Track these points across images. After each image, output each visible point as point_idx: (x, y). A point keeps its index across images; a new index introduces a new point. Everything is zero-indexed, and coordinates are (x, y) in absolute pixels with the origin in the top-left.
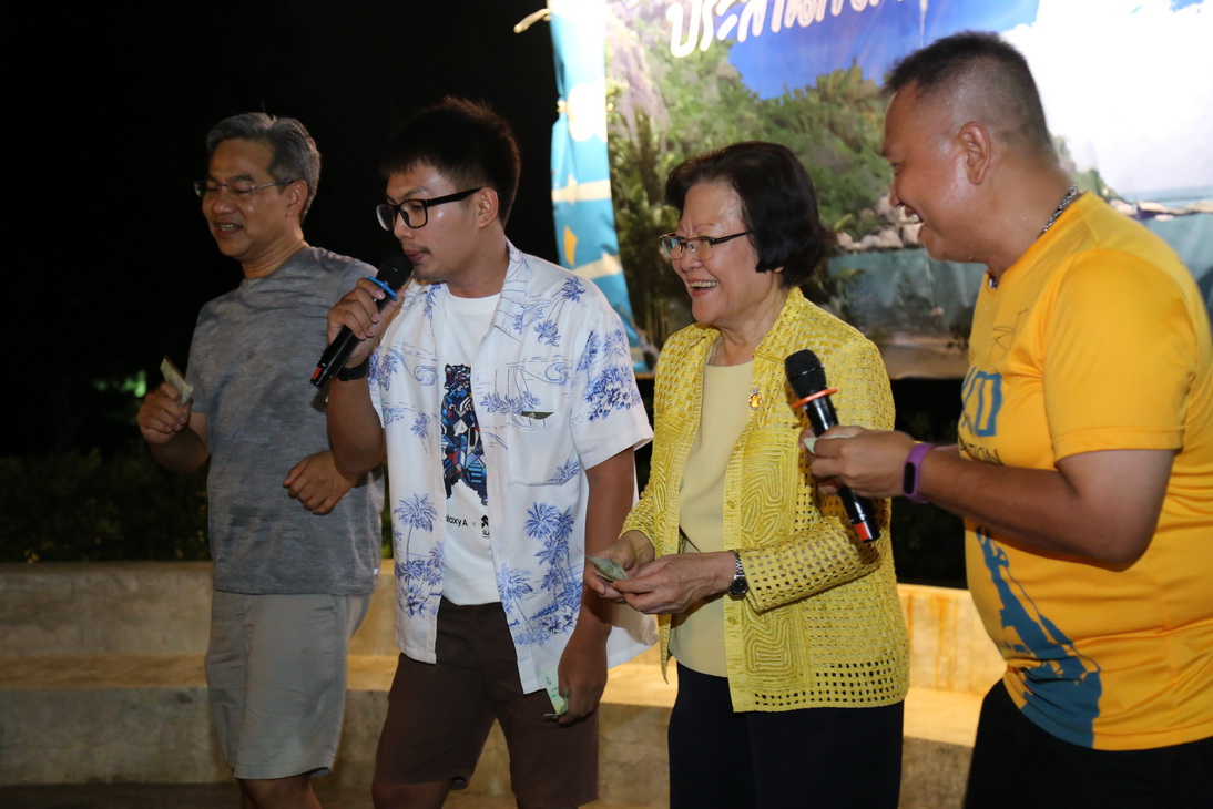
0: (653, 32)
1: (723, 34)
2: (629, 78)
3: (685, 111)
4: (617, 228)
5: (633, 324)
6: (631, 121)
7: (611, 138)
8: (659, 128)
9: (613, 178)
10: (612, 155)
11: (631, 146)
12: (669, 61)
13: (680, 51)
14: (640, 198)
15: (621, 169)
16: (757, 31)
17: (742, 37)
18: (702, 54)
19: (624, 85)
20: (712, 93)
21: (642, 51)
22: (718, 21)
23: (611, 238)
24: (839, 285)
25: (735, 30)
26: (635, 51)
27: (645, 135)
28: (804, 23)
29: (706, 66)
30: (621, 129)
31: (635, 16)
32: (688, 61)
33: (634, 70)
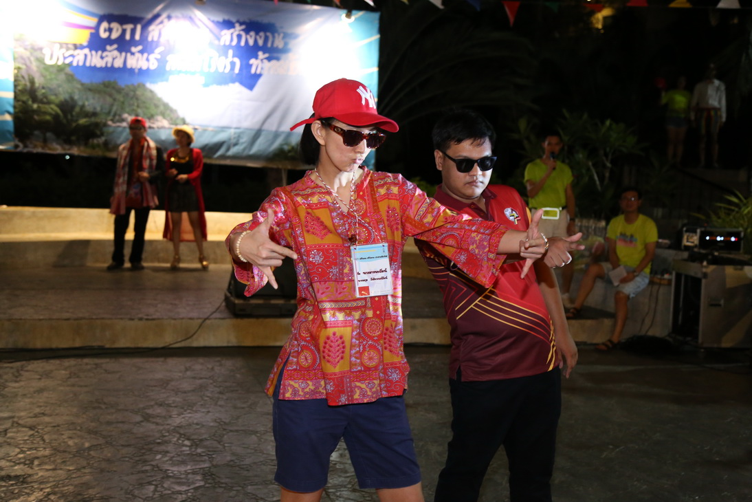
0: (38, 54)
1: (67, 61)
2: (26, 65)
3: (51, 79)
4: (15, 107)
5: (13, 136)
6: (26, 77)
7: (15, 80)
8: (39, 81)
9: (15, 92)
10: (15, 86)
11: (25, 85)
12: (45, 64)
13: (49, 62)
14: (28, 100)
15: (20, 91)
16: (81, 64)
17: (75, 64)
18: (59, 66)
19: (24, 67)
20: (62, 77)
21: (32, 59)
22: (65, 58)
23: (11, 110)
24: (105, 134)
25: (72, 62)
26: (29, 58)
27: (32, 82)
28: (98, 65)
29: (60, 69)
30: (20, 78)
31: (29, 47)
32: (52, 66)
33: (28, 63)
